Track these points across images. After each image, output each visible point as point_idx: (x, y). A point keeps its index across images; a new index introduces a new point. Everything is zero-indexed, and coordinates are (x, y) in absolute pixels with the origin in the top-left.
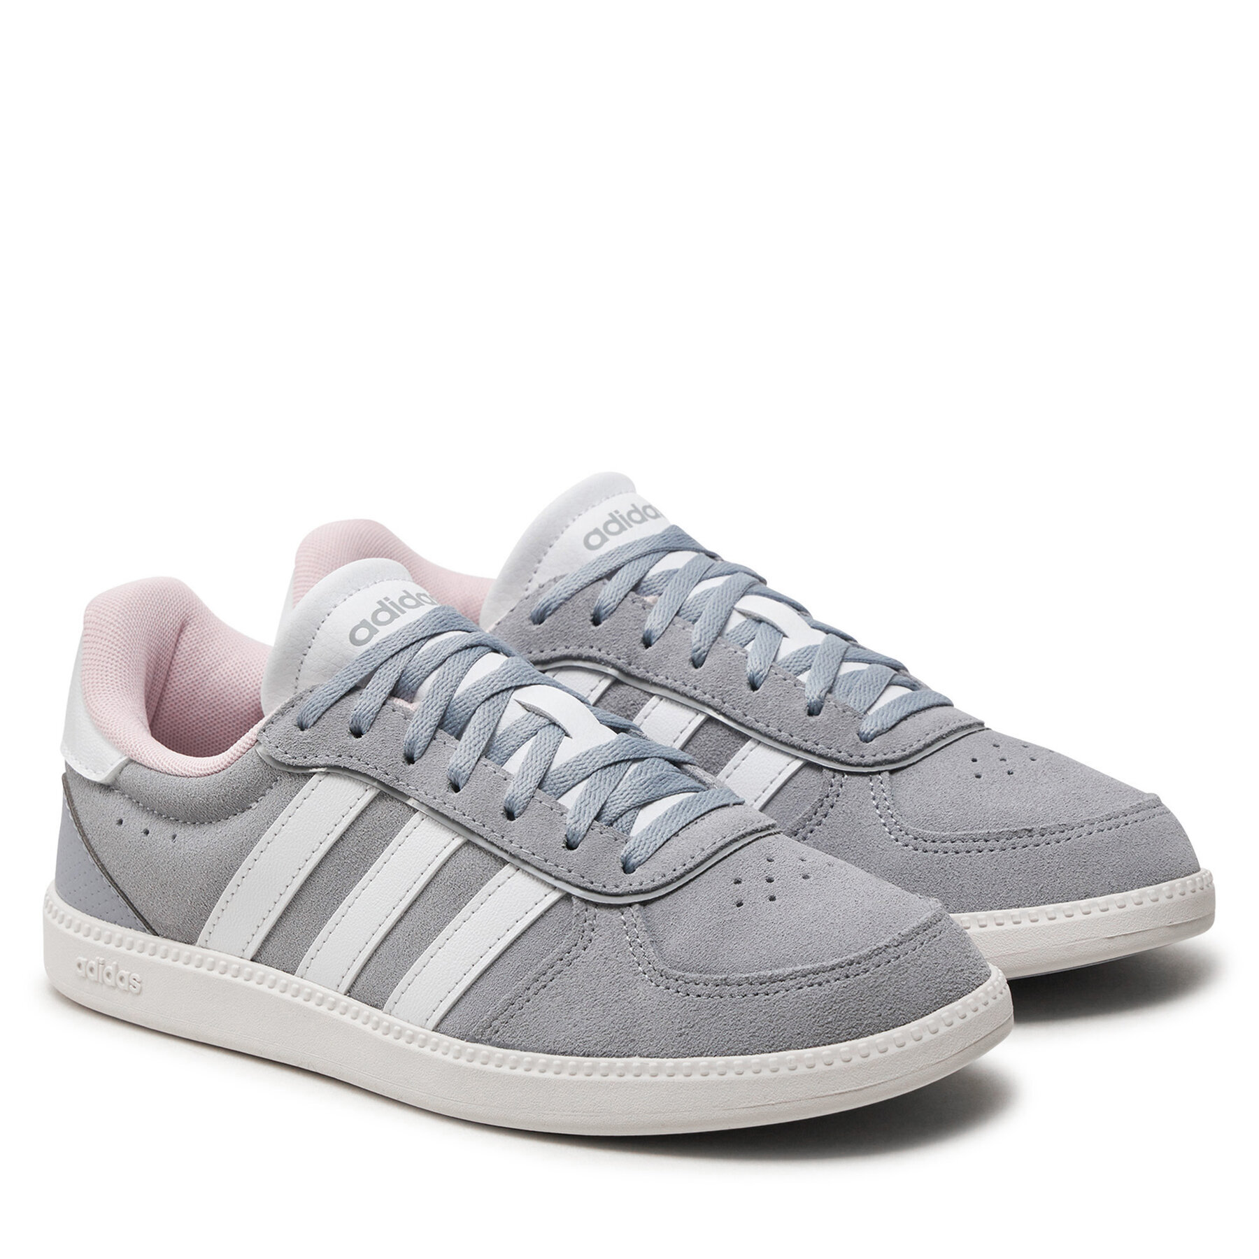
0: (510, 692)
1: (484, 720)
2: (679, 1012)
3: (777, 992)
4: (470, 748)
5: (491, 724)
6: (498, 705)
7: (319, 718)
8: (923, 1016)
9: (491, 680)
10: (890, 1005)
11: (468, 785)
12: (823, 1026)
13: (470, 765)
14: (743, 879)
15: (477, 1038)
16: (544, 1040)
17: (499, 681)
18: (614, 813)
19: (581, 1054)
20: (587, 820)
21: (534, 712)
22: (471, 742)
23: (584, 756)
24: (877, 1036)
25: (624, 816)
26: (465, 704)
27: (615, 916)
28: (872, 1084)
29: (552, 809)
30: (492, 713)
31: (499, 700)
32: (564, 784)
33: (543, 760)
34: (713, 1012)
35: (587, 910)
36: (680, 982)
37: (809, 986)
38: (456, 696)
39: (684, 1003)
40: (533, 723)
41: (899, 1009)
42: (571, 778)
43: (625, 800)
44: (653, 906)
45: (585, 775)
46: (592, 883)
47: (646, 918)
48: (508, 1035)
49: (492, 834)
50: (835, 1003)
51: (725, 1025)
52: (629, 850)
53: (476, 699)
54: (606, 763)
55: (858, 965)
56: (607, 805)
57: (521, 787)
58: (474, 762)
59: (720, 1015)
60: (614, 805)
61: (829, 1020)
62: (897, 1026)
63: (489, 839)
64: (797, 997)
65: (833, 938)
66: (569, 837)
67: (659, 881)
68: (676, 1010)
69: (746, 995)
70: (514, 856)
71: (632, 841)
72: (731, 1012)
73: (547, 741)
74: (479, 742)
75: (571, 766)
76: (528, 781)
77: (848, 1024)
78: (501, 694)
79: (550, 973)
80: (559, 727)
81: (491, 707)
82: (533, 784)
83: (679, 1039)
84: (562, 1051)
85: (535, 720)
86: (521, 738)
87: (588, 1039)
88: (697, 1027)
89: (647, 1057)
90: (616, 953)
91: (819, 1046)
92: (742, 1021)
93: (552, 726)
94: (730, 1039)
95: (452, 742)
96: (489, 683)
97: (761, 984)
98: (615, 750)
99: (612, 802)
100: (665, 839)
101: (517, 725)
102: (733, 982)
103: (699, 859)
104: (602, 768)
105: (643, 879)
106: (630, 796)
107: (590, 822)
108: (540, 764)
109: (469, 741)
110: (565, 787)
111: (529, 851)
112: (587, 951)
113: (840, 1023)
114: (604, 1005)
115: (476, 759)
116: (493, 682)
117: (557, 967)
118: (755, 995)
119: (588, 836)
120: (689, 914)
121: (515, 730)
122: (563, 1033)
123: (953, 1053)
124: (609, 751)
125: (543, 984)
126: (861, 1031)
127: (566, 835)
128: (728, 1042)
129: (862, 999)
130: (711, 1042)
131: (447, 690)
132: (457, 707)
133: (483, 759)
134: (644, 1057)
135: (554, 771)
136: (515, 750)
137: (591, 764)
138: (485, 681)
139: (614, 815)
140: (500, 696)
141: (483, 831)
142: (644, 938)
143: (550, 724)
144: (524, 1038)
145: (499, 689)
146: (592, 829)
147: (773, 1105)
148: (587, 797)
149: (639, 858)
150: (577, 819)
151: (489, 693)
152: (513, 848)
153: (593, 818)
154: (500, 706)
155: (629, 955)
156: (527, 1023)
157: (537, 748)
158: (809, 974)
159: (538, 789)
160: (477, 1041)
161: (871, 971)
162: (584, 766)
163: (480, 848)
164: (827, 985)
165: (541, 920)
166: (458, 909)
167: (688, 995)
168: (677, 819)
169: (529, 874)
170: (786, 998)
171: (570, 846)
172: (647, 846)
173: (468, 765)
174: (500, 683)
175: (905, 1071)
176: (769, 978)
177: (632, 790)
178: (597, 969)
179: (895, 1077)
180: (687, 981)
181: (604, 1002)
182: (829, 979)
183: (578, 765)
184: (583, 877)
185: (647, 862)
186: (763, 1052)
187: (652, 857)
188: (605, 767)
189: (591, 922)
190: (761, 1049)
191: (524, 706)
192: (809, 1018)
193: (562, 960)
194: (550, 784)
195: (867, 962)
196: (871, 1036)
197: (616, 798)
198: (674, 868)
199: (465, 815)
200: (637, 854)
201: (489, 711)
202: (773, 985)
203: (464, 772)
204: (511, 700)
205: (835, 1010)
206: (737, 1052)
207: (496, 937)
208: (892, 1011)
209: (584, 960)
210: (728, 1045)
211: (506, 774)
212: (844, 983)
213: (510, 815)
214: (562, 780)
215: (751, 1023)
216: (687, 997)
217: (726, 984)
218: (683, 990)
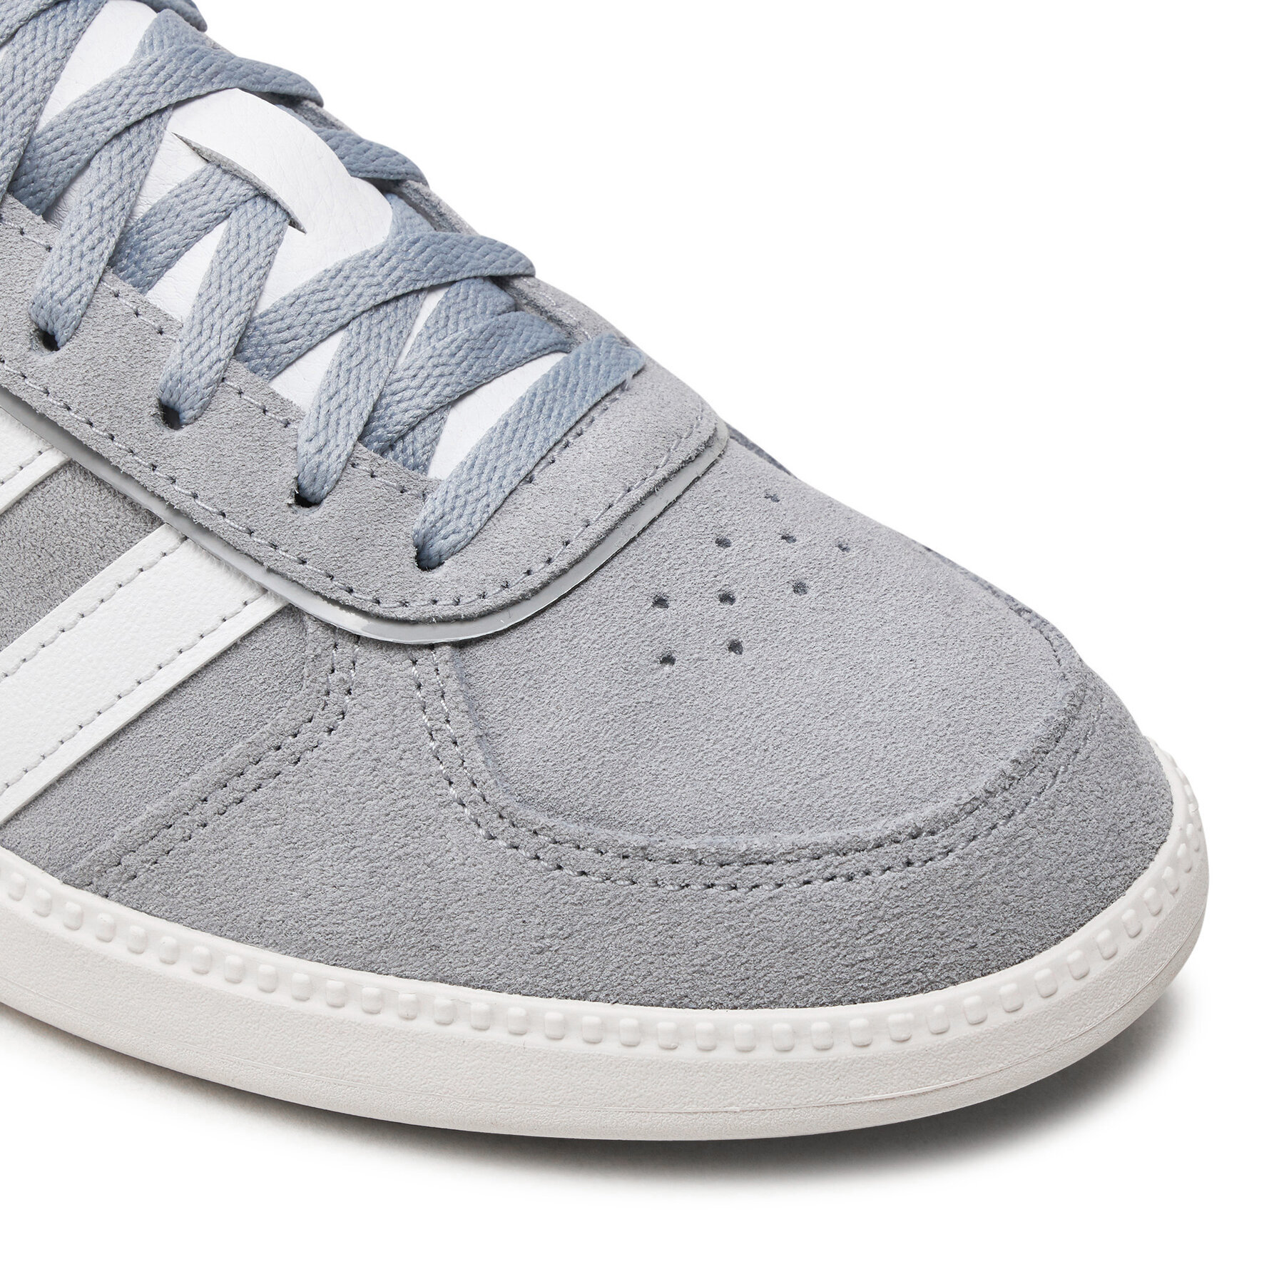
0: (165, 115)
1: (110, 188)
2: (540, 902)
3: (756, 886)
4: (82, 256)
5: (126, 197)
6: (140, 149)
8: (1058, 940)
9: (124, 91)
10: (996, 925)
11: (75, 341)
12: (853, 965)
13: (82, 296)
14: (672, 595)
16: (236, 913)
17: (143, 95)
18: (398, 423)
19: (319, 957)
20: (343, 443)
21: (219, 166)
22: (83, 241)
23: (333, 278)
24: (965, 988)
25: (419, 429)
26: (66, 144)
27: (399, 666)
28: (946, 1084)
29: (265, 411)
30: (127, 168)
31: (144, 137)
32: (291, 345)
33: (245, 290)
34: (615, 913)
35: (335, 646)
36: (543, 839)
37: (828, 880)
38: (43, 123)
39: (550, 883)
40: (218, 193)
41: (1014, 931)
42: (304, 332)
43: (422, 391)
44: (480, 651)
45: (336, 325)
46: (351, 591)
47: (464, 679)
48: (157, 887)
49: (130, 457)
50: (882, 919)
51: (640, 942)
52: (432, 518)
53: (93, 135)
54: (380, 299)
55: (930, 838)
56: (384, 402)
57: (197, 358)
58: (90, 288)
59: (630, 921)
60: (399, 402)
61: (867, 956)
62: (1007, 965)
63: (123, 469)
64: (801, 901)
65: (873, 763)
66: (305, 483)
67: (496, 597)
68: (533, 898)
69: (687, 885)
70: (178, 513)
71: (439, 494)
72: (654, 917)
73: (253, 242)
74: (101, 240)
75: (306, 304)
76: (213, 343)
77: (907, 964)
78: (147, 121)
79: (252, 774)
80: (276, 203)
81: (126, 155)
82: (224, 352)
83: (538, 959)
84: (278, 944)
85: (222, 186)
86: (193, 228)
87: (335, 929)
88: (578, 940)
89: (466, 984)
90: (398, 752)
91: (841, 1003)
92: (677, 940)
93: (259, 200)
94: (650, 973)
95: (37, 230)
96: (118, 98)
97: (722, 865)
98: (395, 268)
99: (394, 394)
100: (507, 491)
101: (184, 197)
102: (662, 856)
103: (579, 547)
104: (370, 309)
105: (462, 589)
106: (432, 381)
107: (350, 447)
108: (239, 299)
109: (78, 236)
110: (291, 351)
111: (214, 506)
112: (335, 736)
113: (889, 961)
114: (371, 861)
115: (95, 280)
116: (127, 95)
117: (270, 763)
118: (709, 887)
119: (344, 483)
120: (561, 680)
121: (178, 209)
122: (281, 907)
123: (1112, 1011)
124: (385, 270)
125: (239, 795)
126: (932, 978)
127: (297, 478)
128: (645, 977)
129: (939, 913)
130: (607, 973)
131: (24, 112)
132: (47, 149)
133: (110, 276)
134: (460, 984)
135: (266, 314)
136: (178, 256)
137: (349, 300)
138: (112, 91)
139: (399, 428)
140: (143, 126)
141: (108, 449)
142: (461, 725)
143: (256, 196)
144: (192, 901)
145: (142, 114)
146: (353, 465)
148: (341, 385)
149: (453, 538)
150: (322, 442)
151: (121, 123)
152: (176, 494)
153: (355, 438)
154: (144, 152)
155: (427, 760)
156: (201, 873)
157: (231, 259)
158: (828, 853)
159: (233, 361)
160: (87, 888)
161: (958, 851)
162: (333, 304)
163: (100, 482)
164: (865, 881)
165: (233, 655)
166: (50, 601)
167: (560, 868)
168: (529, 438)
169: (210, 554)
170: (777, 902)
171: (304, 500)
172: (469, 509)
173: (77, 294)
174: (144, 99)
175: (1017, 1056)
176: (742, 856)
177: (436, 366)
178: (357, 780)
179: (998, 1069)
180: (558, 838)
181: (373, 855)
182: (870, 866)
183: (321, 302)
184: (332, 577)
185: (470, 547)
186: (720, 1006)
187: (480, 536)
188: (377, 307)
189: (345, 676)
190: (717, 999)
191: (197, 151)
192: (824, 948)
193: (278, 748)
194: (257, 346)
195: (950, 830)
196: (952, 987)
197: (402, 385)
198: (528, 567)
199: (69, 409)
200: (450, 528)
201: (122, 166)
202: (746, 869)
203: (68, 311)
204: (167, 136)
205: (882, 935)
206: (662, 999)
207: (134, 677)
208: (997, 938)
209: (329, 757)
210: (646, 984)
211: (162, 321)
212: (901, 879)
213: (170, 416)
214: (286, 335)
215: (697, 944)
216: (557, 873)
217: (646, 857)
218: (548, 855)
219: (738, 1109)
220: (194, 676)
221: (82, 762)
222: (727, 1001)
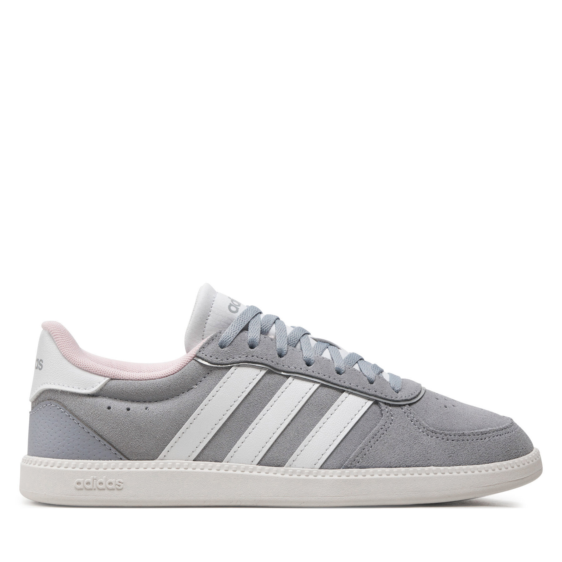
3: (485, 438)
7: (232, 342)
11: (315, 363)
12: (506, 452)
15: (348, 466)
16: (384, 462)
19: (405, 466)
21: (320, 341)
26: (294, 337)
27: (399, 409)
29: (355, 371)
35: (386, 408)
36: (443, 435)
37: (497, 436)
39: (447, 443)
40: (323, 345)
44: (414, 406)
46: (386, 396)
47: (413, 410)
48: (365, 463)
49: (335, 380)
50: (508, 443)
51: (468, 452)
61: (508, 450)
63: (333, 383)
64: (494, 440)
67: (412, 396)
68: (445, 447)
69: (473, 440)
70: (348, 388)
77: (515, 451)
79: (379, 434)
81: (306, 338)
84: (395, 466)
86: (322, 349)
89: (436, 466)
90: (406, 425)
91: (506, 460)
92: (475, 451)
94: (472, 458)
97: (478, 435)
102: (467, 434)
111: (355, 384)
112: (392, 424)
117: (381, 432)
118: (477, 440)
119: (376, 379)
122: (393, 459)
125: (377, 439)
132: (291, 338)
141: (329, 379)
142: (416, 418)
144: (373, 463)
147: (494, 485)
152: (346, 384)
155: (413, 425)
156: (374, 456)
158: (495, 431)
160: (349, 468)
163: (329, 387)
164: (503, 436)
165: (366, 414)
176: (481, 433)
180: (446, 434)
182: (503, 433)
184: (382, 394)
185: (402, 390)
189: (390, 413)
193: (382, 429)
199: (319, 374)
202: (483, 435)
207: (347, 423)
209: (393, 428)
213: (339, 373)
216: (447, 441)
217: (464, 435)
218: (445, 438)
219: (494, 484)
220: (359, 420)
221: (339, 444)
222: (487, 462)
